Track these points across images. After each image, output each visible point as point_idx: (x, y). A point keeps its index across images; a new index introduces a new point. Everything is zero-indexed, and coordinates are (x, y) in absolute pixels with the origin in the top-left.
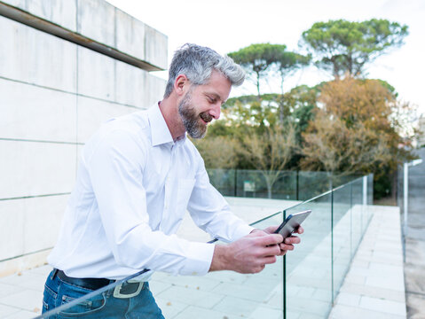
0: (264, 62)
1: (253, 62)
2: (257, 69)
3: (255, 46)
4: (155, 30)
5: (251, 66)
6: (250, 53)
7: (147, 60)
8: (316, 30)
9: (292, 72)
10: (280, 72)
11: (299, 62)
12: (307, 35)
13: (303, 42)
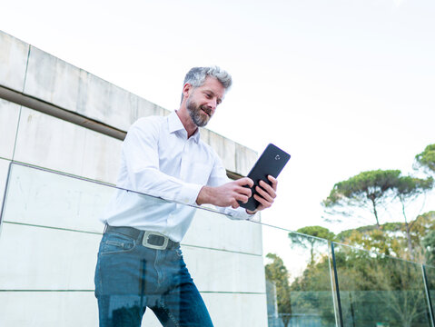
0: (379, 189)
1: (365, 189)
2: (373, 197)
3: (365, 174)
4: (245, 148)
5: (365, 194)
6: (360, 181)
7: (238, 172)
8: (429, 152)
9: (413, 197)
10: (398, 198)
11: (419, 187)
12: (421, 158)
13: (418, 165)
